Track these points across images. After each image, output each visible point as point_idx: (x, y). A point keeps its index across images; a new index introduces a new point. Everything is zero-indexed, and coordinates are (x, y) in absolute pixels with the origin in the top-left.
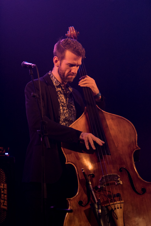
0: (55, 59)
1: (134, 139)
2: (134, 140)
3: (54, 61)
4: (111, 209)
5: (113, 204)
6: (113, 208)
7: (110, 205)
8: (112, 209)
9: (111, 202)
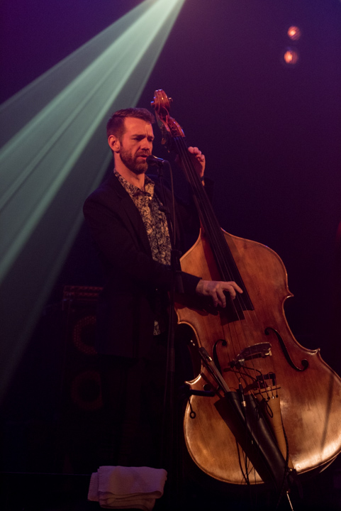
0: (112, 140)
1: (282, 280)
2: (283, 283)
3: (110, 144)
4: (262, 398)
5: (266, 392)
6: (266, 397)
7: (260, 393)
8: (264, 399)
9: (262, 388)
